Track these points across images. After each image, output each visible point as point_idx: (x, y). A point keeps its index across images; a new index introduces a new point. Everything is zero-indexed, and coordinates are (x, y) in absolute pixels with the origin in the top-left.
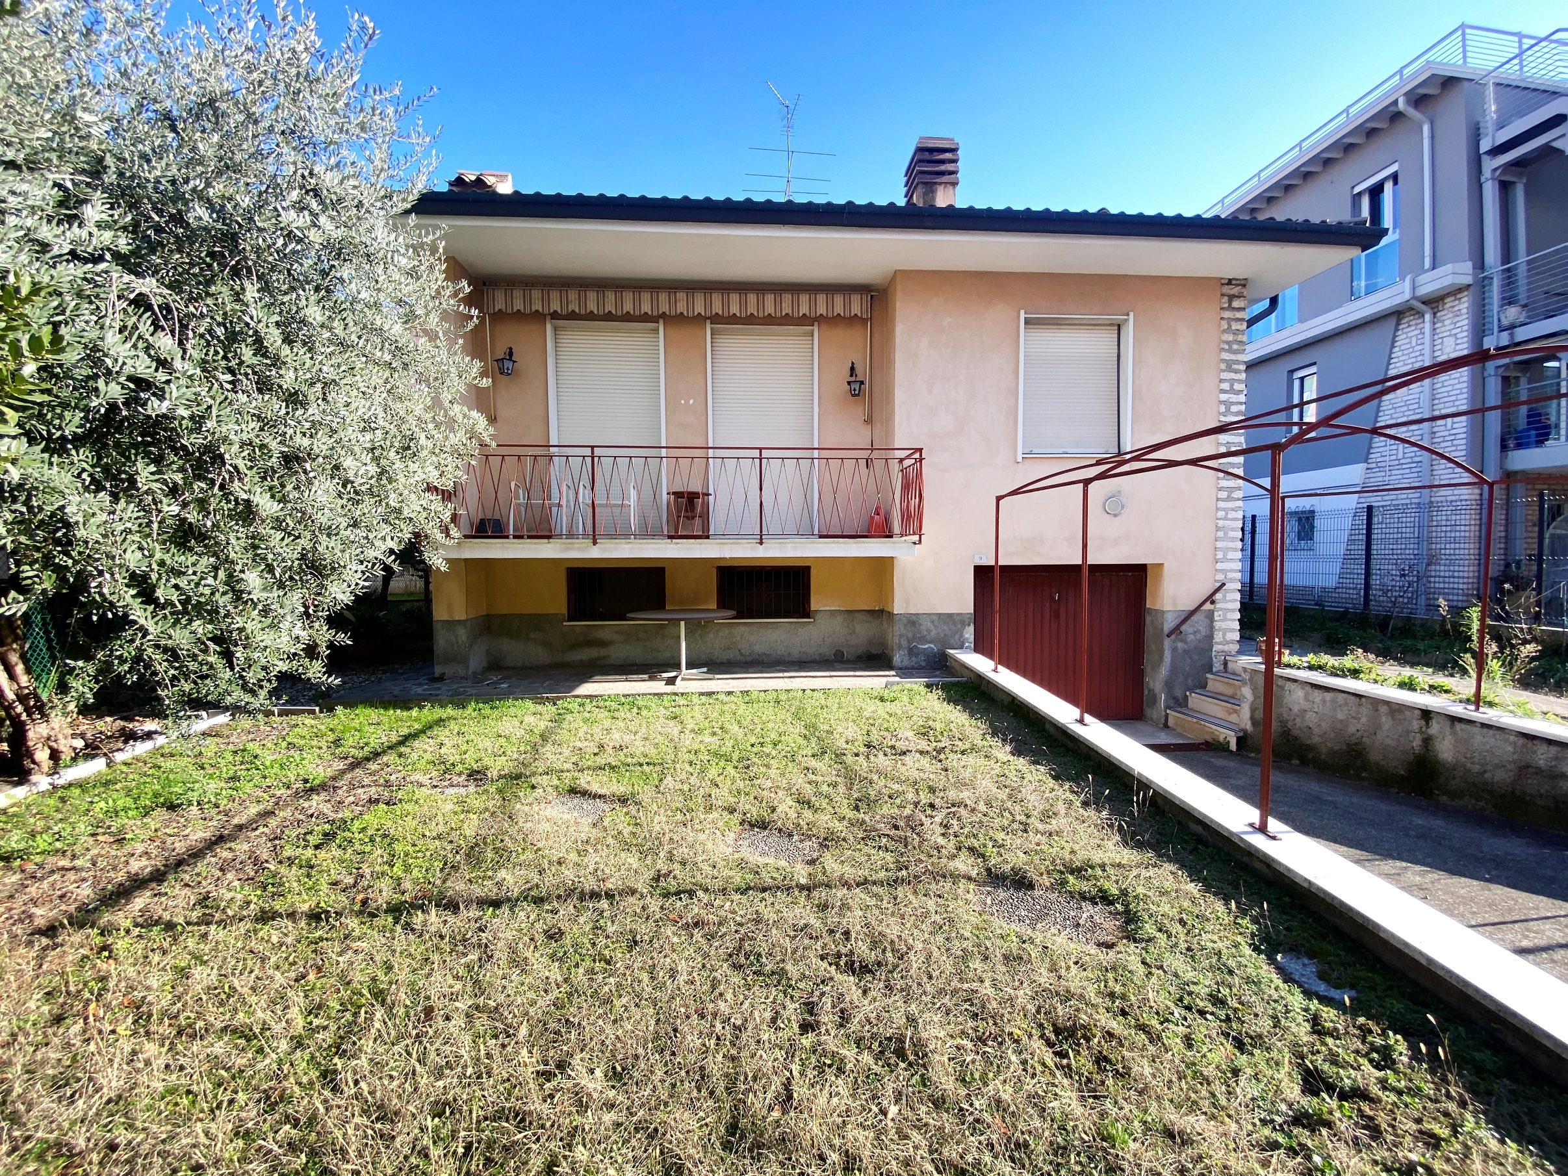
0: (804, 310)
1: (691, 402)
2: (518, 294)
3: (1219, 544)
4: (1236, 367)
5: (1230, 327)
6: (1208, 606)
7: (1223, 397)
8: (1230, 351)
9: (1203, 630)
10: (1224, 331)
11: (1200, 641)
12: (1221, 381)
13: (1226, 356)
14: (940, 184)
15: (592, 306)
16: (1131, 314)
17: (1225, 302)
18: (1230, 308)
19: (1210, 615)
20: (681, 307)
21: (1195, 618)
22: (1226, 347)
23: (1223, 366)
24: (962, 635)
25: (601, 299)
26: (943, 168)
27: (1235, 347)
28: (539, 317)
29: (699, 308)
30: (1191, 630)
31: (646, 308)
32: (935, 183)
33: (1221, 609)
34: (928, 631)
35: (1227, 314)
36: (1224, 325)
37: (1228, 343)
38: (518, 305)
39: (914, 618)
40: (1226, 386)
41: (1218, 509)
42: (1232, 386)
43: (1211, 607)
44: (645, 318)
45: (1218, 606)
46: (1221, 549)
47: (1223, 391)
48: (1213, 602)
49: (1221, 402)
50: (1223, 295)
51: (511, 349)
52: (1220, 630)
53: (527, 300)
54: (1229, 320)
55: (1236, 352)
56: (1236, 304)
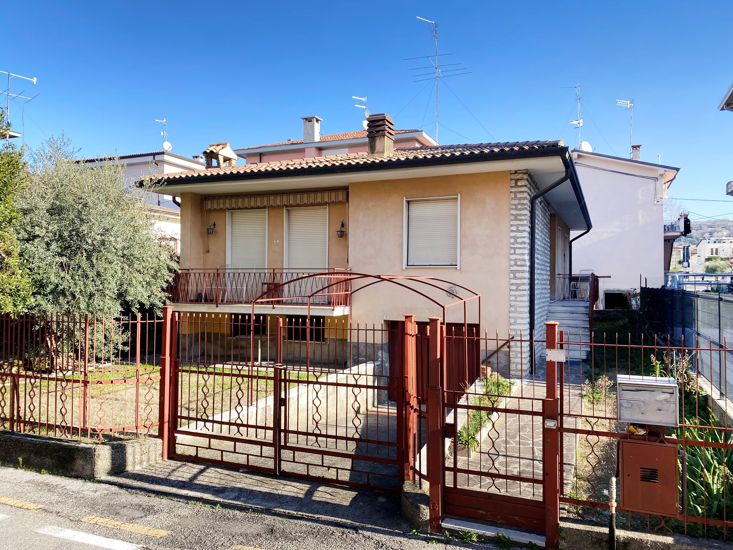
1: (278, 241)
3: (511, 315)
5: (516, 196)
6: (505, 349)
7: (513, 234)
8: (516, 209)
9: (504, 362)
10: (512, 199)
13: (514, 212)
14: (377, 136)
16: (459, 195)
17: (513, 183)
18: (516, 186)
19: (508, 355)
22: (514, 207)
25: (243, 202)
26: (378, 129)
27: (519, 207)
28: (224, 210)
29: (278, 203)
30: (496, 361)
31: (259, 204)
32: (375, 137)
33: (514, 351)
35: (514, 190)
36: (512, 196)
37: (514, 205)
39: (356, 344)
40: (514, 228)
42: (518, 228)
44: (258, 208)
45: (512, 349)
47: (512, 231)
50: (512, 179)
51: (215, 223)
52: (513, 363)
54: (515, 193)
55: (520, 209)
56: (519, 183)
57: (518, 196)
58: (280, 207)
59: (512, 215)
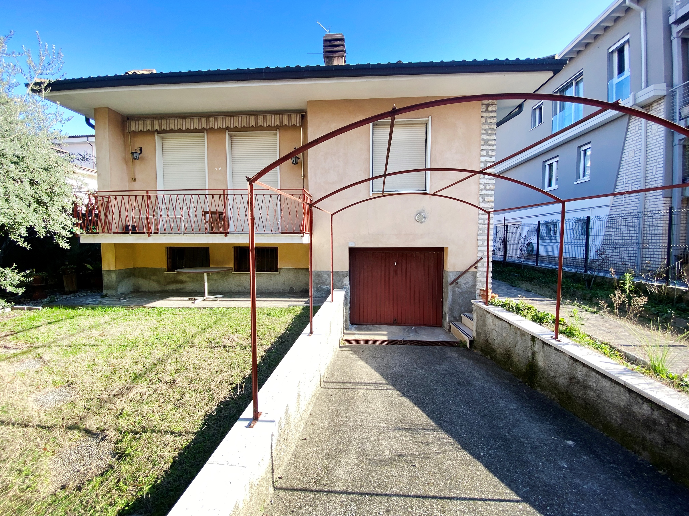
0: (269, 123)
1: (220, 169)
2: (141, 122)
3: (479, 237)
4: (490, 142)
5: (486, 121)
6: (473, 270)
7: (483, 159)
8: (487, 134)
9: (471, 282)
10: (483, 124)
11: (468, 288)
12: (481, 150)
13: (484, 137)
14: (335, 57)
15: (172, 126)
16: (430, 117)
17: (484, 108)
18: (487, 111)
19: (475, 275)
20: (212, 125)
21: (465, 276)
22: (484, 132)
23: (483, 142)
24: (343, 282)
25: (176, 123)
26: (336, 49)
27: (489, 132)
28: (152, 133)
29: (220, 125)
30: (463, 282)
31: (196, 126)
32: (333, 57)
33: (481, 271)
34: (326, 279)
35: (485, 115)
36: (483, 120)
37: (485, 130)
38: (141, 128)
39: (319, 273)
40: (484, 153)
41: (479, 219)
42: (487, 153)
43: (476, 270)
44: (196, 131)
45: (479, 270)
46: (480, 240)
47: (482, 156)
48: (476, 268)
49: (481, 162)
50: (483, 104)
51: (141, 148)
52: (480, 282)
53: (145, 125)
54: (486, 118)
55: (490, 135)
56: (490, 109)
57: (489, 121)
58: (221, 130)
59: (483, 139)
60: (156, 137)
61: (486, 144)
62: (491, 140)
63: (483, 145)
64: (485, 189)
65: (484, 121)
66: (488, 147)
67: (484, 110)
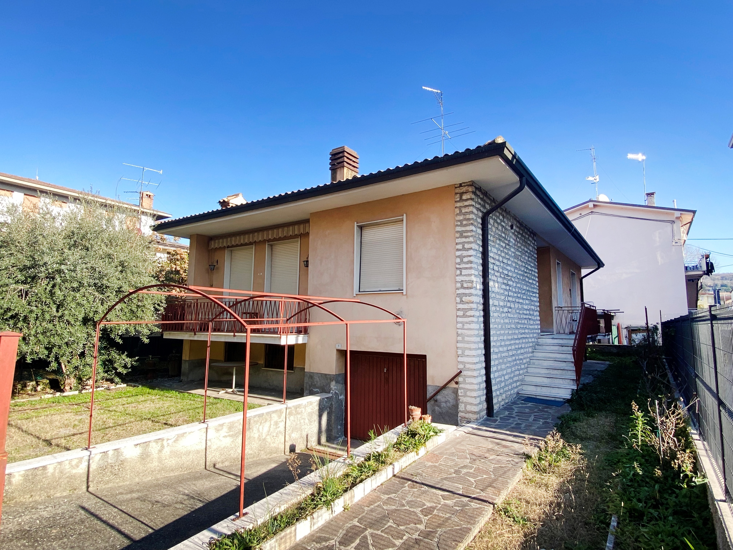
0: (291, 233)
2: (216, 241)
4: (466, 234)
5: (461, 211)
7: (458, 253)
8: (462, 225)
10: (457, 214)
12: (457, 244)
14: (338, 168)
15: (233, 243)
16: (405, 215)
18: (461, 200)
20: (256, 239)
22: (459, 223)
23: (458, 235)
24: (330, 386)
27: (464, 222)
28: (223, 249)
33: (463, 389)
34: (317, 382)
35: (458, 205)
37: (459, 221)
38: (217, 245)
39: (312, 374)
40: (460, 247)
41: (456, 323)
42: (463, 246)
46: (460, 348)
47: (458, 250)
49: (457, 257)
50: (456, 194)
51: (217, 260)
52: (462, 403)
53: (219, 243)
54: (460, 208)
56: (464, 197)
57: (463, 211)
58: (264, 241)
59: (458, 232)
60: (226, 251)
61: (462, 236)
62: (467, 231)
63: (458, 238)
64: (462, 287)
65: (458, 212)
66: (464, 240)
67: (459, 199)
